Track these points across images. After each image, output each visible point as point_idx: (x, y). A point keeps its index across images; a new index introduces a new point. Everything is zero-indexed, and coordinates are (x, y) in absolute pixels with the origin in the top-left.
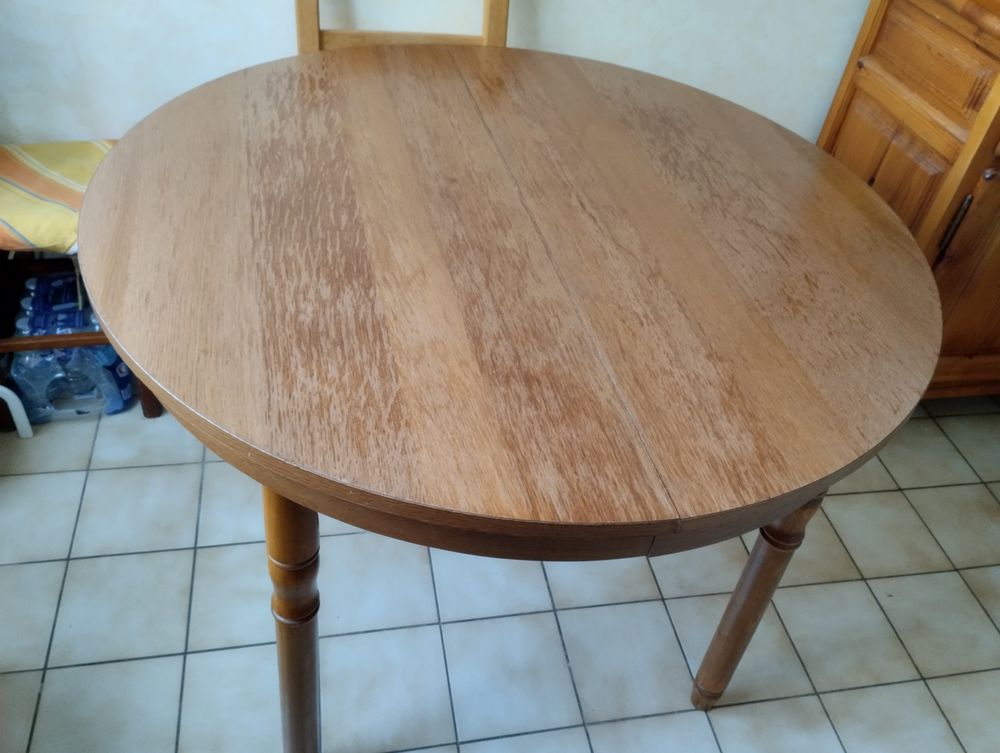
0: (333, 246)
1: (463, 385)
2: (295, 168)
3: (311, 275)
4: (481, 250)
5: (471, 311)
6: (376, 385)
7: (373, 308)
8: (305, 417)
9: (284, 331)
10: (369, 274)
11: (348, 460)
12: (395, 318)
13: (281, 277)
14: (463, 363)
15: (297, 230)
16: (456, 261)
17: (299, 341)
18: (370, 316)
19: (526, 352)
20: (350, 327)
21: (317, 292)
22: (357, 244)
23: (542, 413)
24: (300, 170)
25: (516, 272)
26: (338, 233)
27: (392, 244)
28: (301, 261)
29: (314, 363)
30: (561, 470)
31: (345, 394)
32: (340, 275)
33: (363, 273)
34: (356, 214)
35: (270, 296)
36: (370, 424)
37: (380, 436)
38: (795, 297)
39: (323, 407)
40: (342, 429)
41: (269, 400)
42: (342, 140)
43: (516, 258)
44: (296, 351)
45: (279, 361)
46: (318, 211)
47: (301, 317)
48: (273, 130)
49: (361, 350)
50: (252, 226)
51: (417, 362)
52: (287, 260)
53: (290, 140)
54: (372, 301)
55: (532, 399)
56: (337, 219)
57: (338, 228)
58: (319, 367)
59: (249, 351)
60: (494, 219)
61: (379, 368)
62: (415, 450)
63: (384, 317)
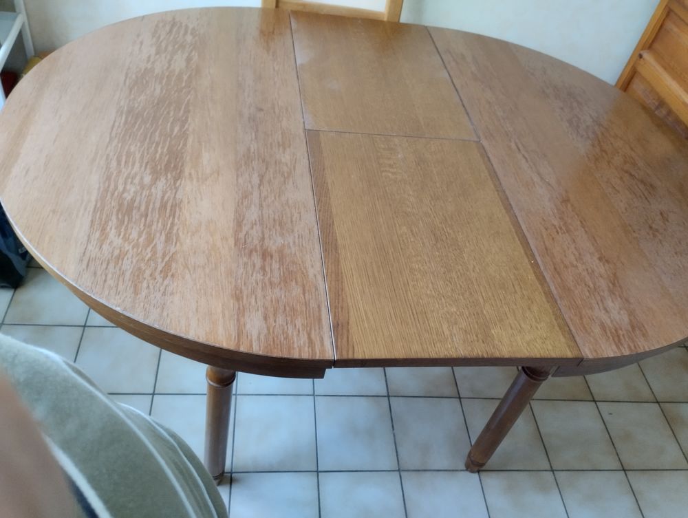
0: (163, 148)
1: (220, 253)
2: (155, 89)
3: (141, 166)
4: (263, 161)
5: (242, 203)
6: (160, 247)
7: (176, 193)
8: (106, 262)
9: (111, 203)
10: (181, 170)
11: (124, 296)
12: (189, 202)
13: (121, 165)
14: (224, 238)
15: (141, 134)
16: (243, 167)
17: (118, 211)
18: (172, 199)
19: (269, 236)
20: (156, 205)
21: (142, 178)
22: (179, 148)
23: (266, 279)
24: (158, 91)
25: (282, 179)
26: (169, 139)
27: (203, 151)
28: (138, 156)
29: (123, 227)
30: (265, 318)
31: (137, 250)
32: (161, 169)
33: (177, 169)
34: (186, 126)
35: (108, 178)
36: (148, 272)
37: (151, 282)
38: (654, 226)
39: (119, 258)
40: (128, 274)
41: (86, 249)
42: (193, 74)
43: (285, 169)
44: (114, 218)
45: (100, 223)
46: (161, 121)
47: (125, 195)
48: (148, 61)
49: (158, 222)
50: (112, 129)
51: (193, 234)
52: (129, 154)
53: (157, 70)
54: (177, 189)
55: (263, 268)
56: (172, 130)
57: (170, 136)
58: (126, 230)
59: (83, 215)
60: (280, 140)
61: (166, 236)
62: (172, 294)
63: (182, 200)
